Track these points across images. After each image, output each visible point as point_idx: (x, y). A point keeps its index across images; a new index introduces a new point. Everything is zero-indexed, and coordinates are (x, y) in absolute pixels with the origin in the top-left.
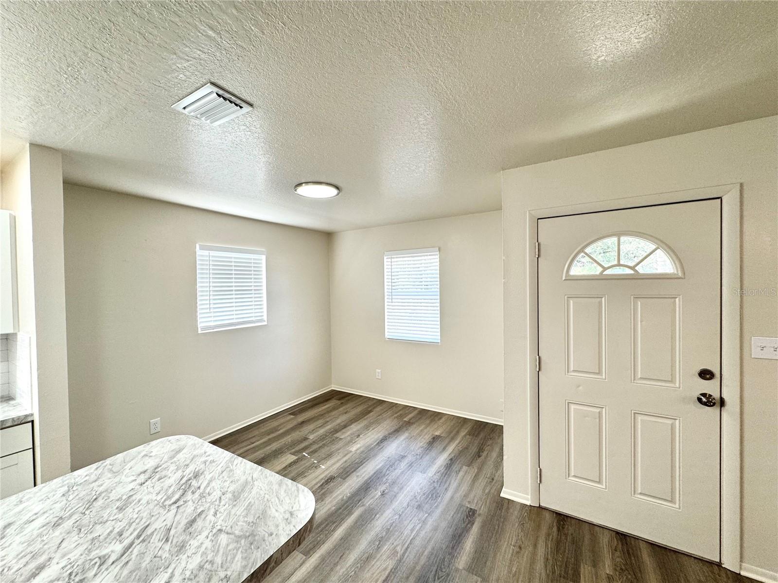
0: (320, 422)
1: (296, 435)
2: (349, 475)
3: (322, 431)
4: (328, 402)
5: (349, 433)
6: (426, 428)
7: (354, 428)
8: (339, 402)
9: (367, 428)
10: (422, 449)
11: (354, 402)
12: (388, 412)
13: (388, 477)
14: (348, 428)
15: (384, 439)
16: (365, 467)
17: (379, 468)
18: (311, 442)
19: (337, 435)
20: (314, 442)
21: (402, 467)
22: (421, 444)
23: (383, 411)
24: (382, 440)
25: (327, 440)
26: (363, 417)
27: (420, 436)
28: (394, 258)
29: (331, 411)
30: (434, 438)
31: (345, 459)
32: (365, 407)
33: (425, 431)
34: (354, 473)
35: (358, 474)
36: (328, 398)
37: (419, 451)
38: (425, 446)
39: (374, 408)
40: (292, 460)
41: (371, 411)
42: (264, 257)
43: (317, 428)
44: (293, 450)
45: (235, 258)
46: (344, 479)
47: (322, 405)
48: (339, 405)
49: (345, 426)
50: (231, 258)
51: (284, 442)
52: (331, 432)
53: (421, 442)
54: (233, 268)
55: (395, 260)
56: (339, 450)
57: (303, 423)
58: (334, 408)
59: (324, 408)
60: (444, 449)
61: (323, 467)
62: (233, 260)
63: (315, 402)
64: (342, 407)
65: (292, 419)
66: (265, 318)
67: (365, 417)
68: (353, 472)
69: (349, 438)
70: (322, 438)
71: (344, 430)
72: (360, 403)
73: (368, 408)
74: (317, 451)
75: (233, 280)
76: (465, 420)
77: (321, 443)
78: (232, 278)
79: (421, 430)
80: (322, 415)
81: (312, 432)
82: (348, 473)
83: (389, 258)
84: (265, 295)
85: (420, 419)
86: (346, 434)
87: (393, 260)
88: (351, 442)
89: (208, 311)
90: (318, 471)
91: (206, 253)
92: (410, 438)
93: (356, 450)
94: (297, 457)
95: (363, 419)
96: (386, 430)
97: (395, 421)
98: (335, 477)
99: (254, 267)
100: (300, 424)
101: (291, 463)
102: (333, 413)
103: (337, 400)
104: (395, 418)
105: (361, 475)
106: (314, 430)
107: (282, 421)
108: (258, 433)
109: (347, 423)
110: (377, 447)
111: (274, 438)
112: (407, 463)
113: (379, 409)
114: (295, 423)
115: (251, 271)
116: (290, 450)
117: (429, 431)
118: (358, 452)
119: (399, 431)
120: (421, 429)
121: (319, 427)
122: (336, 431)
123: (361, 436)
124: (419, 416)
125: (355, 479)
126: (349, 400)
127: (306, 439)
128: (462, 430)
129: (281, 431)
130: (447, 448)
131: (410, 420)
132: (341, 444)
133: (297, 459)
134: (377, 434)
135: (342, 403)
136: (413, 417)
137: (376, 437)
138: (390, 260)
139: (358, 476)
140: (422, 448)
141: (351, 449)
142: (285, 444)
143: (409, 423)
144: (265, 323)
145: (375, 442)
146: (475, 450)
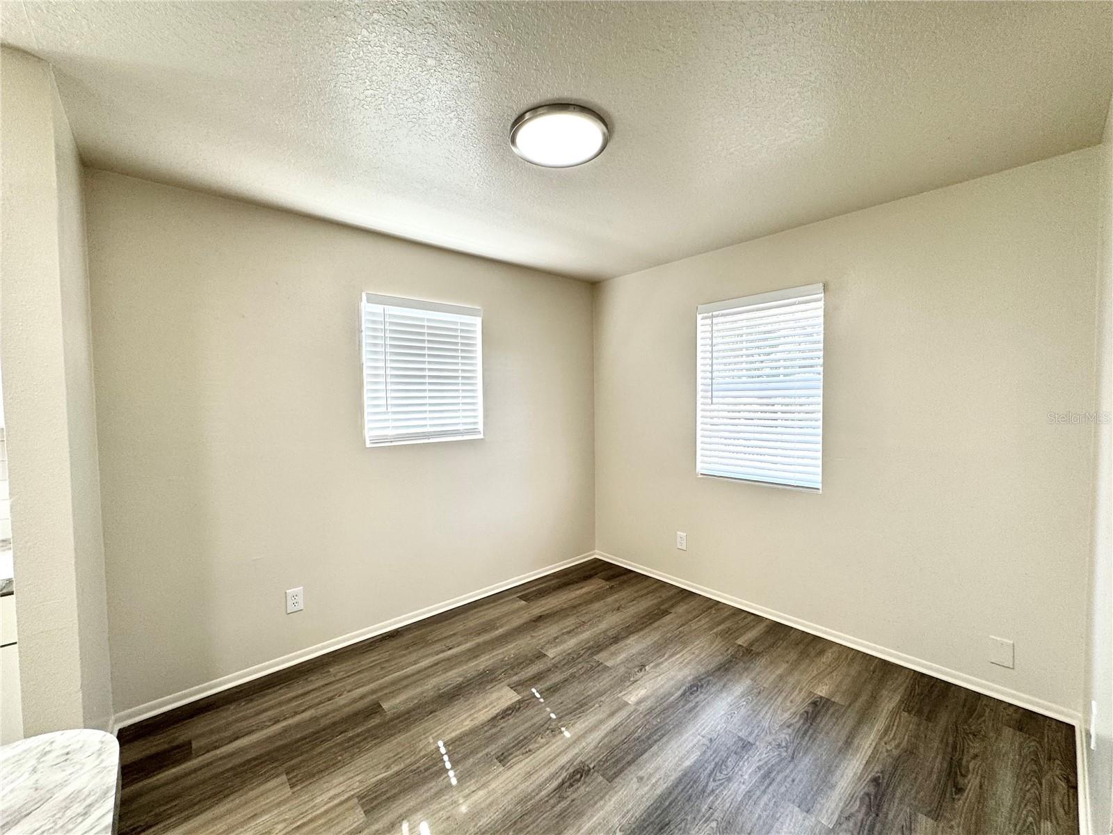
0: (570, 622)
1: (523, 644)
2: (621, 770)
3: (571, 643)
4: (588, 582)
5: (622, 656)
6: (790, 672)
7: (634, 646)
8: (606, 585)
9: (660, 648)
10: (790, 731)
11: (635, 588)
12: (700, 620)
13: (713, 802)
14: (621, 644)
15: (695, 686)
16: (655, 755)
17: (691, 767)
18: (549, 665)
19: (600, 657)
20: (555, 666)
21: (746, 777)
22: (787, 715)
23: (690, 617)
24: (691, 687)
25: (580, 666)
26: (651, 624)
27: (780, 691)
28: (717, 316)
29: (591, 601)
30: (815, 704)
31: (612, 723)
32: (655, 601)
33: (791, 680)
34: (633, 768)
35: (641, 773)
36: (587, 574)
37: (784, 736)
38: (797, 722)
39: (672, 606)
40: (509, 703)
41: (666, 612)
42: (478, 321)
43: (563, 634)
44: (515, 678)
45: (429, 320)
46: (610, 780)
47: (575, 586)
48: (607, 589)
49: (616, 639)
50: (422, 319)
51: (500, 657)
52: (589, 648)
53: (784, 711)
54: (426, 338)
55: (721, 319)
56: (601, 695)
57: (540, 618)
58: (598, 597)
59: (578, 592)
60: (848, 743)
61: (567, 734)
62: (426, 324)
63: (563, 580)
64: (611, 594)
65: (522, 608)
66: (480, 427)
67: (656, 625)
68: (629, 763)
69: (622, 670)
70: (571, 659)
71: (613, 648)
72: (645, 591)
73: (662, 603)
74: (559, 689)
75: (427, 359)
76: (886, 669)
77: (568, 670)
78: (424, 355)
79: (781, 677)
80: (575, 607)
81: (555, 641)
82: (620, 766)
83: (706, 318)
84: (479, 387)
85: (772, 646)
86: (616, 658)
87: (715, 320)
88: (626, 680)
89: (384, 409)
90: (556, 745)
91: (378, 308)
92: (756, 692)
93: (639, 703)
94: (519, 697)
95: (651, 627)
96: (700, 661)
97: (718, 644)
98: (589, 770)
99: (462, 337)
100: (534, 621)
101: (508, 709)
102: (596, 605)
103: (604, 579)
104: (716, 634)
105: (648, 779)
106: (557, 638)
107: (505, 609)
108: (461, 627)
109: (619, 633)
110: (682, 703)
111: (485, 643)
112: (759, 768)
113: (681, 609)
114: (525, 617)
115: (456, 344)
116: (510, 677)
117: (799, 682)
118: (642, 708)
119: (727, 670)
120: (779, 672)
121: (569, 632)
122: (598, 647)
123: (647, 668)
124: (771, 640)
125: (635, 787)
126: (625, 582)
127: (540, 656)
128: (885, 693)
129: (500, 631)
130: (856, 742)
131: (751, 644)
132: (605, 681)
133: (519, 702)
134: (680, 669)
135: (612, 587)
136: (756, 640)
137: (680, 676)
138: (709, 321)
139: (641, 779)
140: (788, 727)
141: (625, 698)
142: (502, 660)
143: (748, 654)
144: (481, 436)
145: (679, 689)
146: (937, 764)
